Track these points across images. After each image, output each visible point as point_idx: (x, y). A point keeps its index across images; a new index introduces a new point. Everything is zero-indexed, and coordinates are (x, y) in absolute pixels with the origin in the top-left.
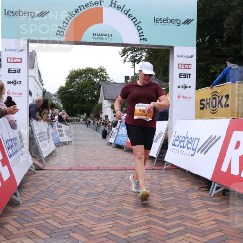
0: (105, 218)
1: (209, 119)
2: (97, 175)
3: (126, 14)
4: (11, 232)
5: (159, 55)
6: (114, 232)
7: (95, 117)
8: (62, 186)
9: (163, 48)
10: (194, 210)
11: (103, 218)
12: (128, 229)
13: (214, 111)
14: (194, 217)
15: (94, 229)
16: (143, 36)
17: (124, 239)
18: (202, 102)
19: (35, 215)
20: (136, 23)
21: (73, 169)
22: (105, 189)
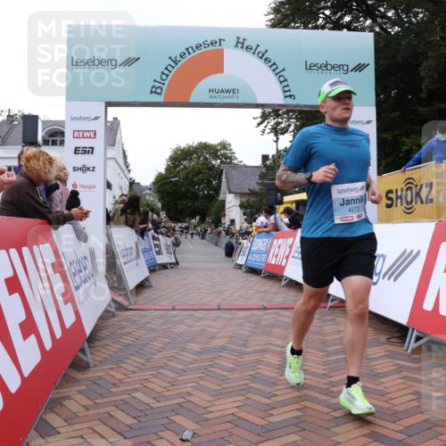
0: (230, 390)
1: (401, 222)
2: (216, 319)
3: (261, 58)
4: (74, 413)
6: (243, 415)
7: (213, 222)
8: (160, 337)
10: (378, 376)
11: (226, 391)
12: (268, 410)
13: (408, 209)
14: (379, 388)
15: (210, 409)
16: (289, 91)
17: (262, 426)
18: (390, 195)
19: (114, 384)
20: (276, 72)
21: (177, 308)
22: (230, 342)
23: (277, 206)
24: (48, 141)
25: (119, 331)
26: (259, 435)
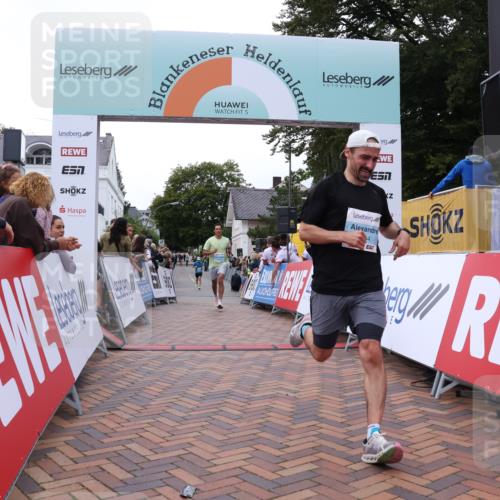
0: (236, 440)
1: (428, 253)
2: (221, 361)
3: (274, 68)
4: (61, 467)
5: (333, 140)
6: (251, 468)
9: (340, 127)
10: (403, 424)
11: (232, 441)
12: (278, 462)
13: (435, 238)
14: (404, 438)
15: (215, 462)
16: (305, 105)
17: (272, 481)
18: (415, 223)
19: (106, 434)
20: (290, 84)
21: (177, 348)
22: (236, 387)
23: (290, 235)
24: (32, 159)
25: (113, 374)
26: (269, 491)
